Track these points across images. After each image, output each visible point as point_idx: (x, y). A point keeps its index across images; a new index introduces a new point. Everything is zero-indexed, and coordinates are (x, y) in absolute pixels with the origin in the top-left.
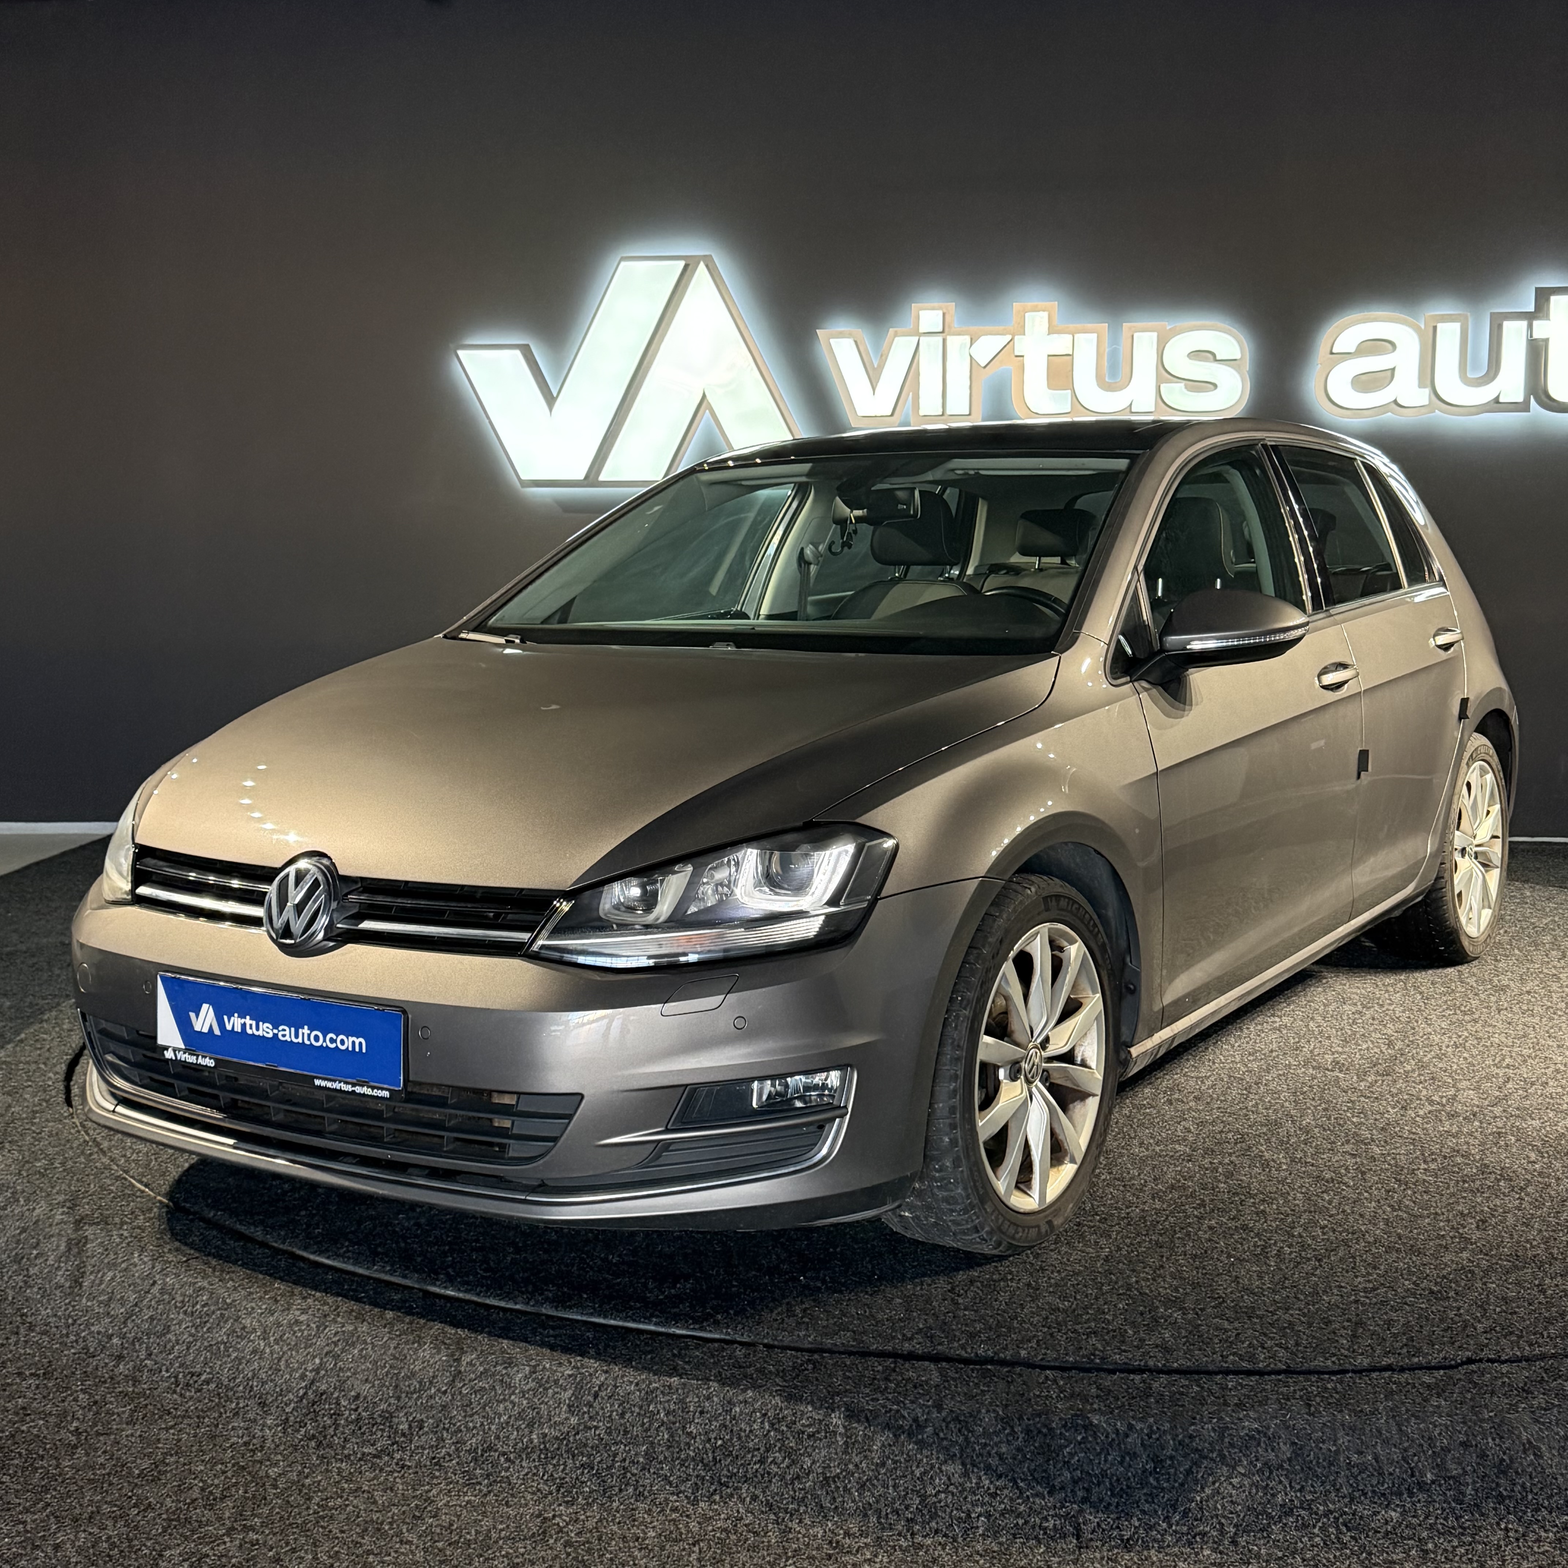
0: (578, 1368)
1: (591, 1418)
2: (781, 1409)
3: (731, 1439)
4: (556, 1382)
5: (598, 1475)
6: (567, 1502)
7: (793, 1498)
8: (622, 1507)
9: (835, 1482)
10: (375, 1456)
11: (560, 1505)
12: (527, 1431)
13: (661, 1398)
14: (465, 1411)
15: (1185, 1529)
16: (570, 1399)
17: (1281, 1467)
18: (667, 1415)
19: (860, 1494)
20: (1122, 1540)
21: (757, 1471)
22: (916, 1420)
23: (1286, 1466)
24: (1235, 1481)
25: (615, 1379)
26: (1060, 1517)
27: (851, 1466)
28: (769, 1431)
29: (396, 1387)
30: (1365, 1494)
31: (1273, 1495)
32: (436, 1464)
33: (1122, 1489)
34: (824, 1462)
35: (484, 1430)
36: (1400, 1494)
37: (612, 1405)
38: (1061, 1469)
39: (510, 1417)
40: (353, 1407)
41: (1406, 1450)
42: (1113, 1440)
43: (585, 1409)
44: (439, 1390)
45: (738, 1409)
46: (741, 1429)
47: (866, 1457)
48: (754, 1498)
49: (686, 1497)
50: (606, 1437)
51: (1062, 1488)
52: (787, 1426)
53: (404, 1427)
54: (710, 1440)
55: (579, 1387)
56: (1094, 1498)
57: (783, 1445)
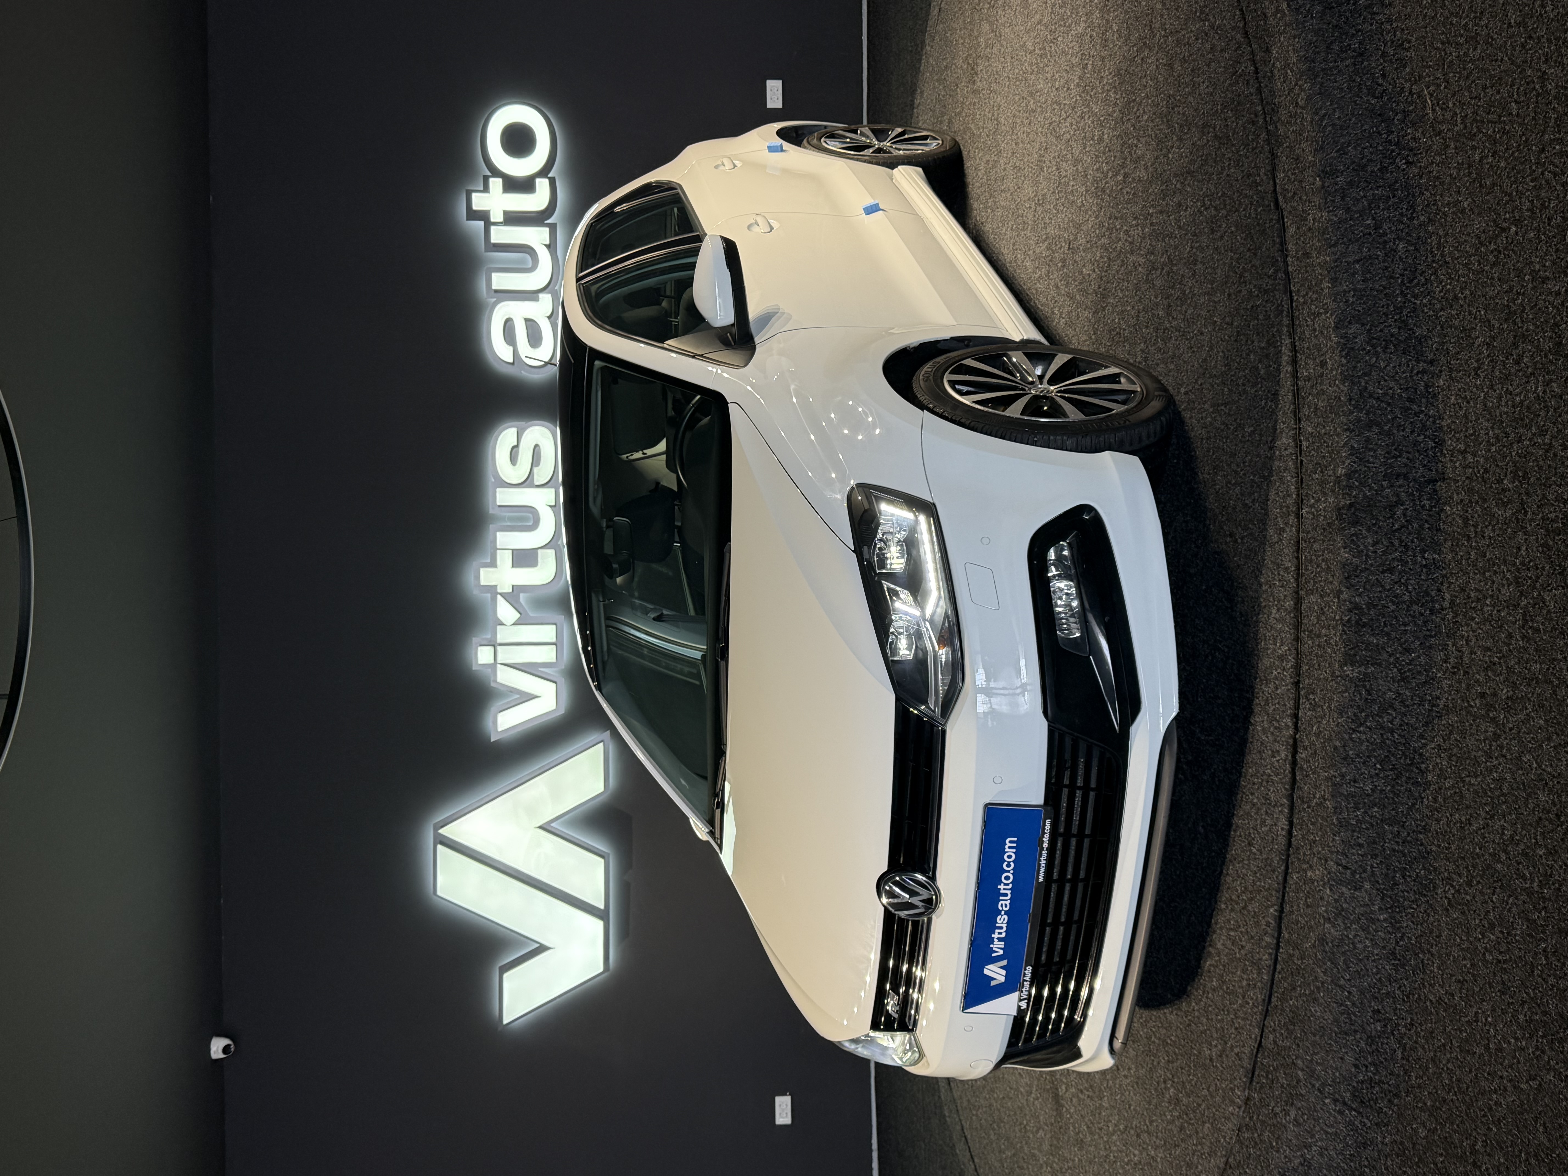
0: (1324, 884)
1: (1365, 871)
2: (1348, 717)
3: (1375, 757)
4: (1336, 901)
5: (1411, 863)
6: (1434, 887)
7: (1420, 705)
8: (1436, 843)
9: (1405, 672)
10: (1404, 1049)
11: (1437, 894)
12: (1378, 924)
13: (1345, 815)
14: (1364, 976)
15: (1424, 400)
16: (1350, 889)
18: (1358, 809)
19: (1413, 652)
20: (1436, 447)
21: (1400, 735)
22: (1350, 611)
23: (1368, 327)
24: (1382, 364)
25: (1332, 853)
27: (1392, 660)
28: (1367, 727)
29: (1346, 1034)
30: (1387, 268)
31: (1392, 336)
32: (1408, 997)
33: (1395, 450)
34: (1389, 682)
35: (1379, 959)
36: (1385, 242)
37: (1353, 854)
38: (1383, 497)
39: (1367, 938)
40: (1364, 1069)
42: (1357, 458)
43: (1358, 876)
44: (1348, 998)
45: (1351, 752)
46: (1367, 749)
47: (1383, 648)
48: (1422, 736)
49: (1424, 791)
50: (1379, 859)
51: (1398, 495)
52: (1361, 713)
53: (1379, 1026)
54: (1377, 774)
55: (1340, 882)
56: (1404, 470)
57: (1377, 715)
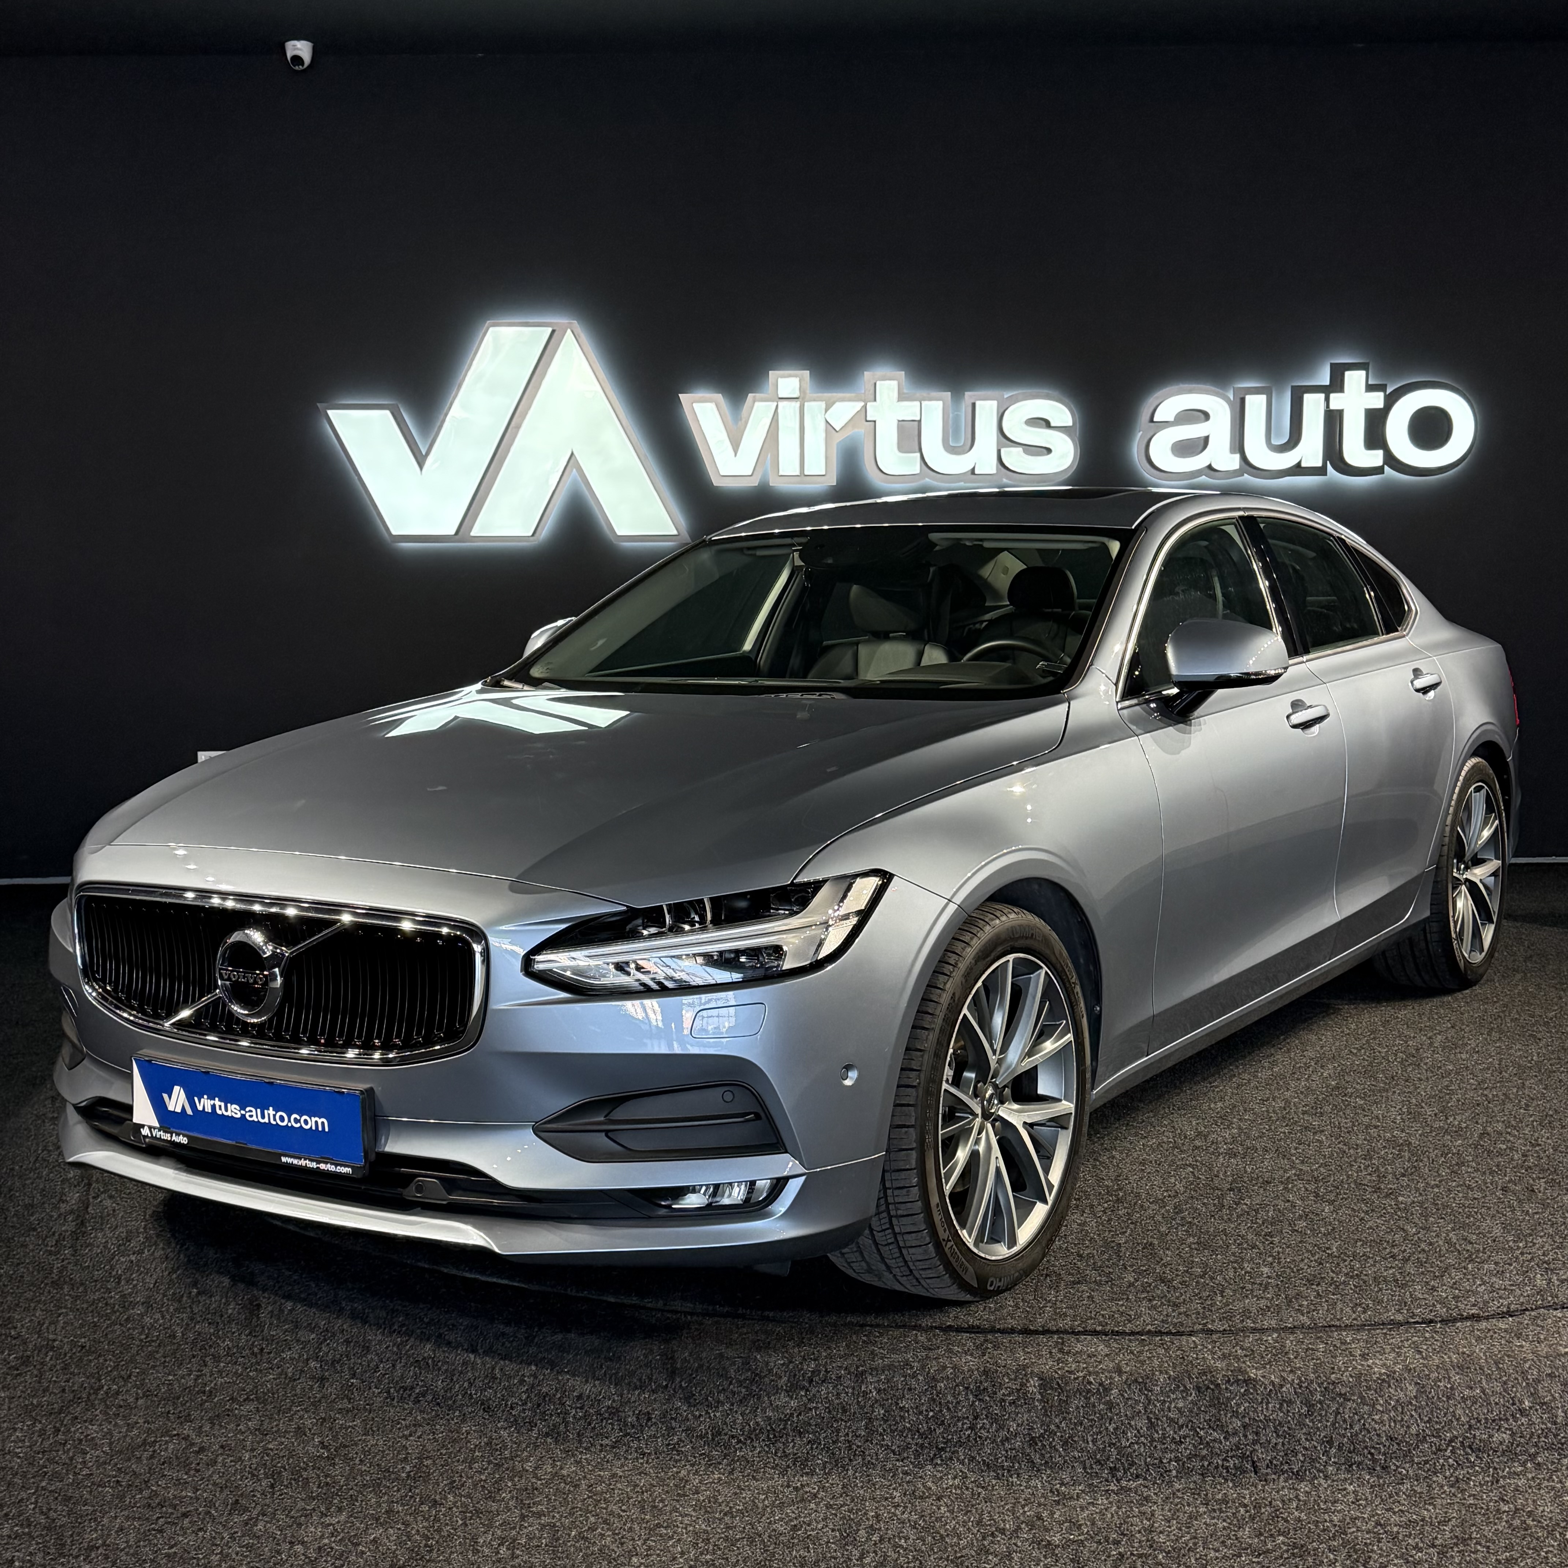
5: (827, 1449)
7: (1007, 1457)
9: (1040, 1441)
15: (1342, 1460)
17: (1411, 1403)
18: (879, 1393)
20: (1293, 1473)
23: (1414, 1402)
24: (1376, 1417)
26: (1238, 1457)
30: (1479, 1421)
31: (1408, 1427)
33: (1284, 1431)
34: (1028, 1424)
36: (1507, 1420)
38: (1232, 1417)
41: (1505, 1383)
42: (1271, 1390)
45: (942, 1385)
49: (912, 1462)
50: (826, 1416)
51: (1235, 1434)
52: (988, 1396)
57: (989, 1413)
